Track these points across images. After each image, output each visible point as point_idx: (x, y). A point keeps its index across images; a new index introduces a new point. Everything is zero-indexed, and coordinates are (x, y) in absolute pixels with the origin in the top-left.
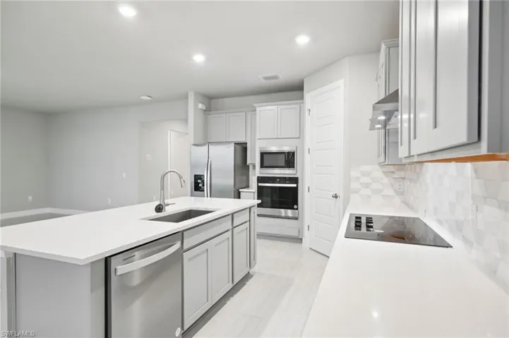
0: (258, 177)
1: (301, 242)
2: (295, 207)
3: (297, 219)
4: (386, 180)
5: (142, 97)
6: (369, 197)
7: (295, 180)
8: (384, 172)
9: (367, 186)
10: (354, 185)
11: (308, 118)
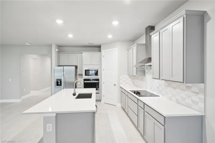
0: (84, 79)
1: (101, 101)
2: (98, 89)
3: (99, 93)
4: (130, 79)
5: (26, 44)
6: (125, 85)
7: (98, 80)
8: (129, 77)
9: (124, 81)
10: (121, 81)
11: (103, 58)
